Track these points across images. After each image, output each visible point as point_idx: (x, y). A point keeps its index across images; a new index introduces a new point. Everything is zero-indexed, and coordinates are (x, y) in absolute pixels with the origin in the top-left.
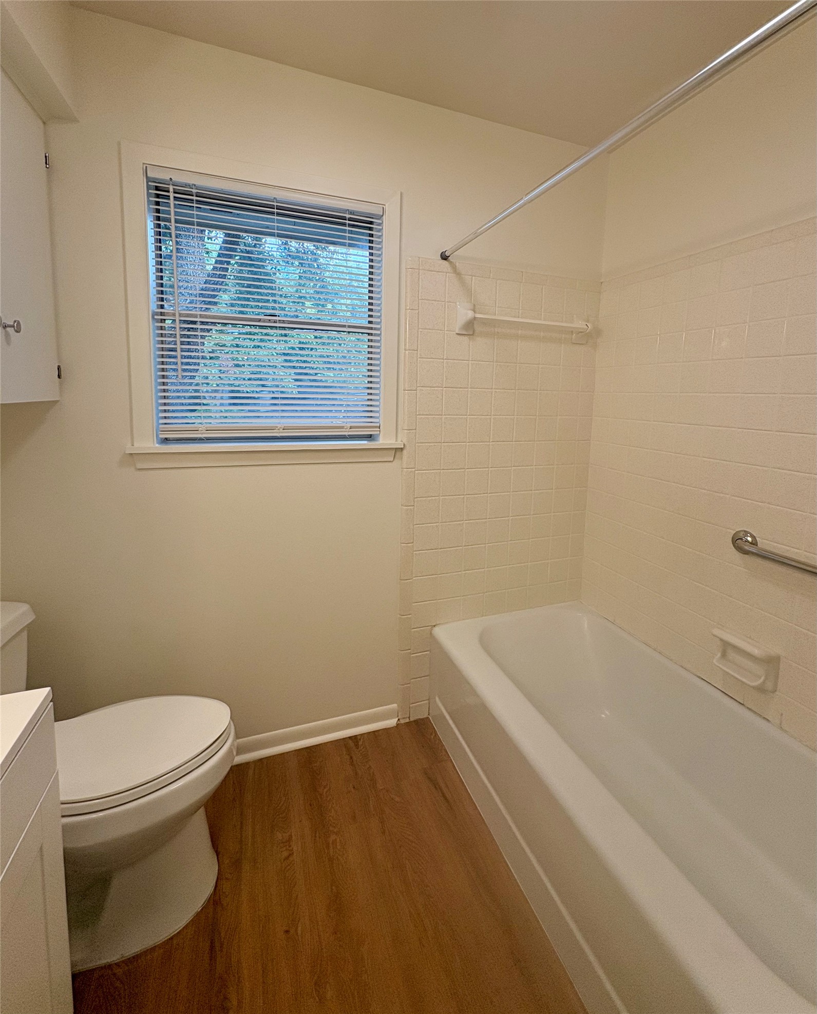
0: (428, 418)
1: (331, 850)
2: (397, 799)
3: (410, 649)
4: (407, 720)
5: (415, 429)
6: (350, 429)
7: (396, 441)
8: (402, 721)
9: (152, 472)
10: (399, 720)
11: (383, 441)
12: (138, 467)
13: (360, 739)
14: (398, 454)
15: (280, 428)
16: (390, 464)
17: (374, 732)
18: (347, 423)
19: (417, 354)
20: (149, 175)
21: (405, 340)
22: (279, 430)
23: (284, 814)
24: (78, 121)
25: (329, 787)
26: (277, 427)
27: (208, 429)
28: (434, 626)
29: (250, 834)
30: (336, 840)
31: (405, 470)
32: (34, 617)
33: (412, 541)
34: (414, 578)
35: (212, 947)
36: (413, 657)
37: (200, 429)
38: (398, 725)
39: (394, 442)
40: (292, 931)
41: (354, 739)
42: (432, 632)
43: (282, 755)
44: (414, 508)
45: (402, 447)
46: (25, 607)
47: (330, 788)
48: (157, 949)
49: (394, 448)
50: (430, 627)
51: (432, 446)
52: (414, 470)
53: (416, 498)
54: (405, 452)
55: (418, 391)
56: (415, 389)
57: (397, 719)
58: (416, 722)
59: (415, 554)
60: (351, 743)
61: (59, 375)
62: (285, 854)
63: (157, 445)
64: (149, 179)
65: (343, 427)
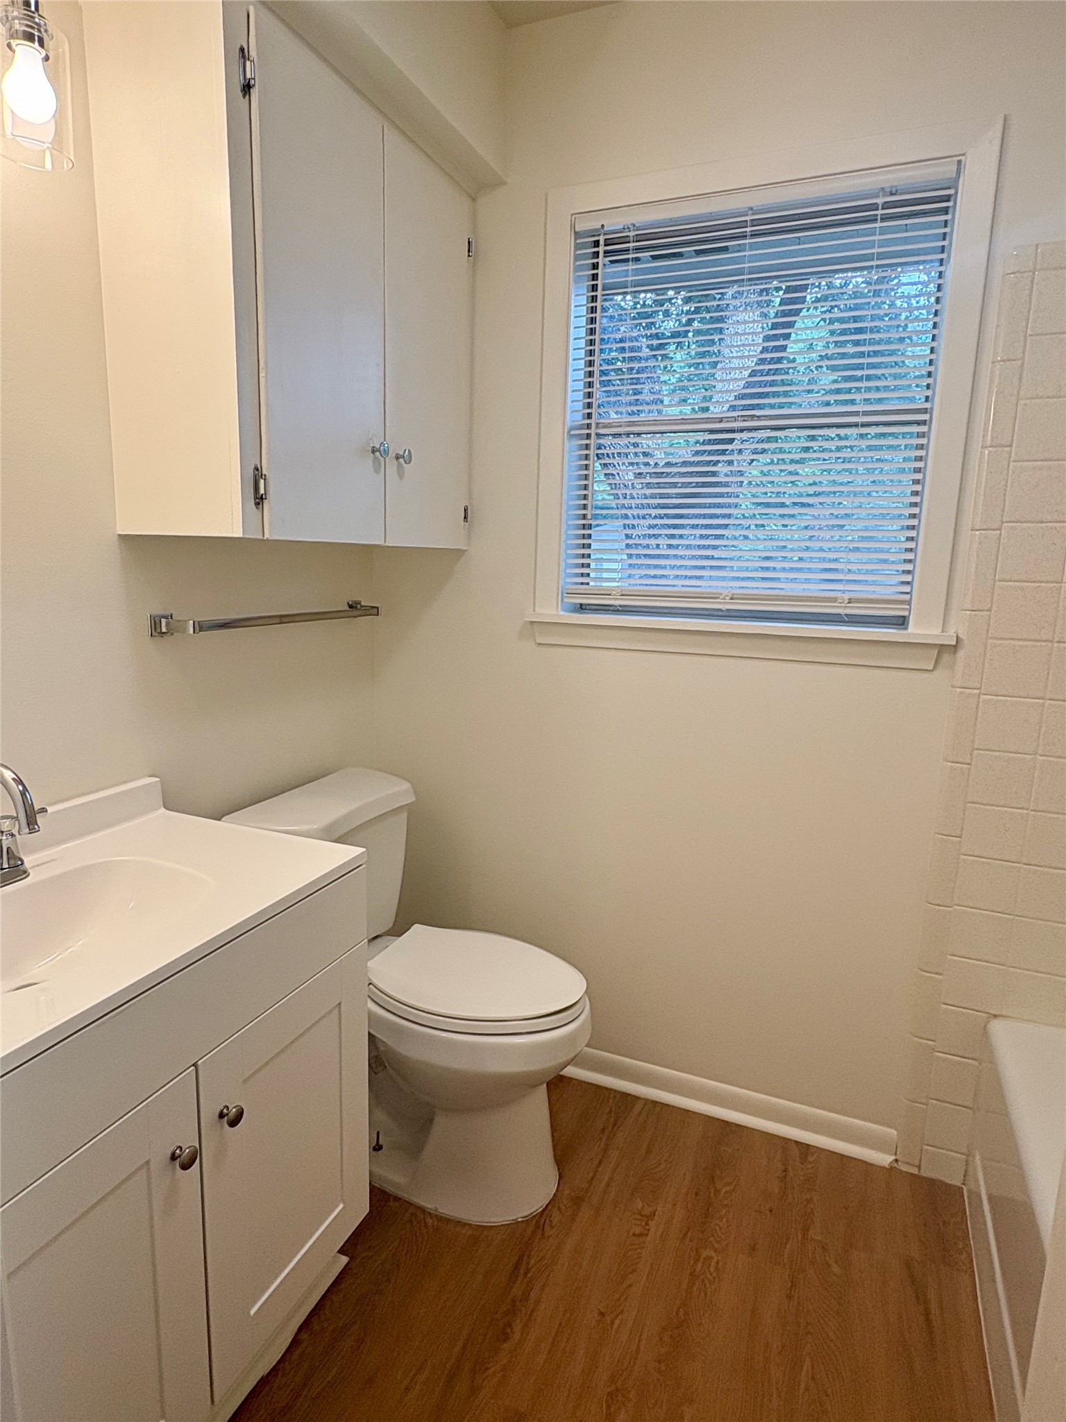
0: (1022, 589)
1: (699, 1265)
2: (836, 1269)
3: (934, 1041)
4: (914, 1171)
5: (989, 610)
6: (849, 603)
7: (943, 631)
8: (904, 1168)
9: (552, 649)
10: (896, 1161)
11: (914, 631)
12: (538, 641)
13: (813, 1154)
14: (946, 658)
15: (726, 596)
16: (926, 675)
17: (842, 1156)
18: (844, 592)
19: (1010, 453)
20: (576, 230)
21: (986, 424)
22: (724, 599)
23: (656, 1184)
24: (505, 183)
25: (732, 1187)
26: (721, 594)
27: (624, 593)
28: (995, 1016)
29: (606, 1178)
30: (712, 1258)
31: (958, 690)
32: (414, 799)
33: (958, 833)
34: (957, 907)
35: (517, 1266)
36: (937, 1057)
37: (614, 592)
38: (892, 1168)
39: (937, 631)
40: (608, 1319)
41: (805, 1148)
42: (989, 1026)
43: (687, 1112)
44: (969, 769)
45: (954, 643)
46: (406, 786)
47: (734, 1190)
48: (467, 1227)
49: (935, 645)
50: (986, 1015)
51: (1027, 647)
52: (977, 691)
53: (977, 749)
54: (961, 654)
55: (1003, 532)
56: (996, 526)
57: (894, 1158)
58: (932, 1182)
59: (964, 860)
60: (796, 1151)
61: (465, 518)
62: (637, 1230)
63: (562, 613)
64: (577, 235)
65: (835, 600)
